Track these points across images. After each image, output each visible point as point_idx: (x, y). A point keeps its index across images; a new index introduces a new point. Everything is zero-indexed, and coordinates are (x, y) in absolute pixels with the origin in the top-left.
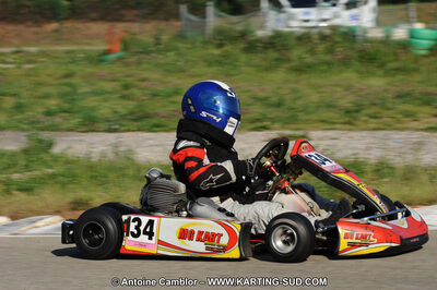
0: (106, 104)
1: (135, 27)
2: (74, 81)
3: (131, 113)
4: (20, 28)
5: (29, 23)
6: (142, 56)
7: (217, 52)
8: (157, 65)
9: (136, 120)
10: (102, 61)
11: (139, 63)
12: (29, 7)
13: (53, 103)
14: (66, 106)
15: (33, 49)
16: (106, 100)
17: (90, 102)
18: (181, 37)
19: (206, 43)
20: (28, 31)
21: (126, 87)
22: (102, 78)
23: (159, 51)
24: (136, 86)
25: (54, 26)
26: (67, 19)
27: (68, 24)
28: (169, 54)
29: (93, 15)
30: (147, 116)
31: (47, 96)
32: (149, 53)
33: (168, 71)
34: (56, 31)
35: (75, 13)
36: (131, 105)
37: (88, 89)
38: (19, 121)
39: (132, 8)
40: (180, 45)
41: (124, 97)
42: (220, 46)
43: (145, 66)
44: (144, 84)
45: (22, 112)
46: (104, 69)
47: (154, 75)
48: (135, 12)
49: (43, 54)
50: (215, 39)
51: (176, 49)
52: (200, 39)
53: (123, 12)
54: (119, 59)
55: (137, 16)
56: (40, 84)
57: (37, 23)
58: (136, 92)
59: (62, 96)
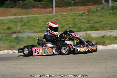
0: (84, 25)
1: (91, 7)
2: (76, 20)
3: (90, 27)
4: (62, 9)
5: (64, 7)
6: (93, 14)
7: (112, 12)
8: (97, 16)
9: (91, 28)
10: (82, 15)
11: (92, 15)
12: (63, 3)
13: (70, 25)
14: (74, 26)
15: (65, 14)
16: (84, 24)
17: (80, 25)
18: (103, 8)
19: (109, 10)
20: (63, 9)
21: (89, 21)
22: (83, 19)
23: (97, 12)
24: (91, 21)
25: (70, 8)
26: (73, 6)
27: (74, 7)
28: (100, 13)
29: (80, 4)
30: (94, 27)
31: (69, 24)
32: (94, 13)
33: (99, 17)
34: (71, 9)
35: (76, 4)
36: (90, 25)
37: (79, 22)
38: (62, 30)
39: (90, 2)
40: (102, 10)
41: (88, 23)
42: (113, 10)
43: (93, 16)
44: (93, 20)
45: (63, 28)
46: (83, 17)
47: (96, 18)
48: (91, 3)
49: (67, 14)
50: (111, 8)
51: (101, 12)
52: (108, 9)
53: (88, 3)
54: (87, 15)
55: (91, 4)
56: (67, 21)
57: (66, 7)
58: (91, 22)
59: (73, 24)
